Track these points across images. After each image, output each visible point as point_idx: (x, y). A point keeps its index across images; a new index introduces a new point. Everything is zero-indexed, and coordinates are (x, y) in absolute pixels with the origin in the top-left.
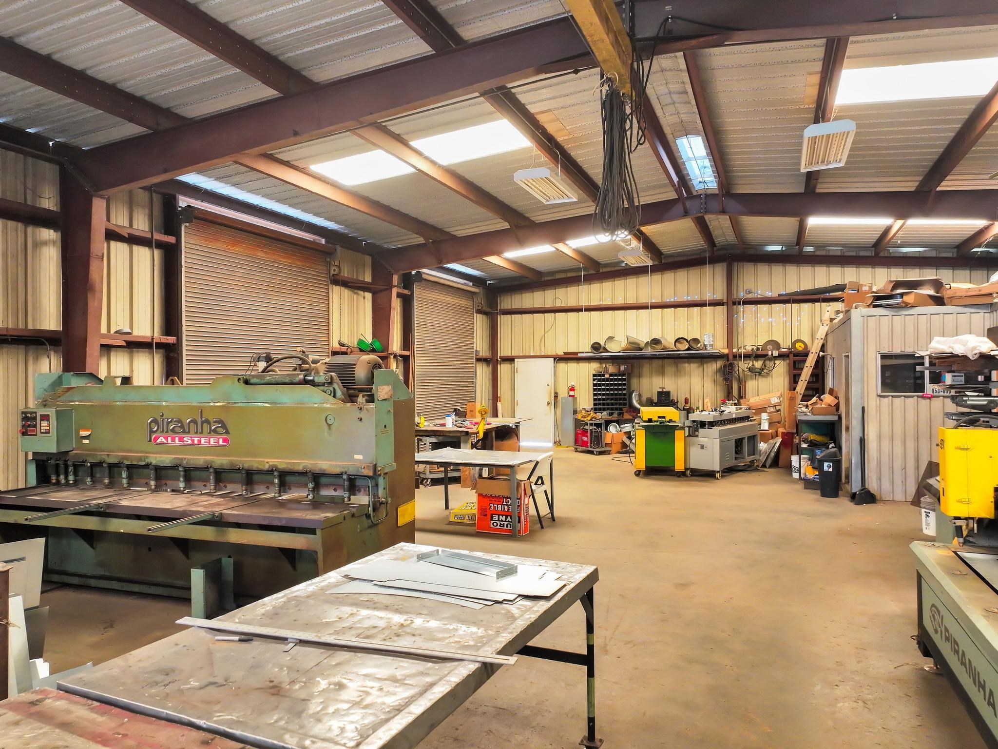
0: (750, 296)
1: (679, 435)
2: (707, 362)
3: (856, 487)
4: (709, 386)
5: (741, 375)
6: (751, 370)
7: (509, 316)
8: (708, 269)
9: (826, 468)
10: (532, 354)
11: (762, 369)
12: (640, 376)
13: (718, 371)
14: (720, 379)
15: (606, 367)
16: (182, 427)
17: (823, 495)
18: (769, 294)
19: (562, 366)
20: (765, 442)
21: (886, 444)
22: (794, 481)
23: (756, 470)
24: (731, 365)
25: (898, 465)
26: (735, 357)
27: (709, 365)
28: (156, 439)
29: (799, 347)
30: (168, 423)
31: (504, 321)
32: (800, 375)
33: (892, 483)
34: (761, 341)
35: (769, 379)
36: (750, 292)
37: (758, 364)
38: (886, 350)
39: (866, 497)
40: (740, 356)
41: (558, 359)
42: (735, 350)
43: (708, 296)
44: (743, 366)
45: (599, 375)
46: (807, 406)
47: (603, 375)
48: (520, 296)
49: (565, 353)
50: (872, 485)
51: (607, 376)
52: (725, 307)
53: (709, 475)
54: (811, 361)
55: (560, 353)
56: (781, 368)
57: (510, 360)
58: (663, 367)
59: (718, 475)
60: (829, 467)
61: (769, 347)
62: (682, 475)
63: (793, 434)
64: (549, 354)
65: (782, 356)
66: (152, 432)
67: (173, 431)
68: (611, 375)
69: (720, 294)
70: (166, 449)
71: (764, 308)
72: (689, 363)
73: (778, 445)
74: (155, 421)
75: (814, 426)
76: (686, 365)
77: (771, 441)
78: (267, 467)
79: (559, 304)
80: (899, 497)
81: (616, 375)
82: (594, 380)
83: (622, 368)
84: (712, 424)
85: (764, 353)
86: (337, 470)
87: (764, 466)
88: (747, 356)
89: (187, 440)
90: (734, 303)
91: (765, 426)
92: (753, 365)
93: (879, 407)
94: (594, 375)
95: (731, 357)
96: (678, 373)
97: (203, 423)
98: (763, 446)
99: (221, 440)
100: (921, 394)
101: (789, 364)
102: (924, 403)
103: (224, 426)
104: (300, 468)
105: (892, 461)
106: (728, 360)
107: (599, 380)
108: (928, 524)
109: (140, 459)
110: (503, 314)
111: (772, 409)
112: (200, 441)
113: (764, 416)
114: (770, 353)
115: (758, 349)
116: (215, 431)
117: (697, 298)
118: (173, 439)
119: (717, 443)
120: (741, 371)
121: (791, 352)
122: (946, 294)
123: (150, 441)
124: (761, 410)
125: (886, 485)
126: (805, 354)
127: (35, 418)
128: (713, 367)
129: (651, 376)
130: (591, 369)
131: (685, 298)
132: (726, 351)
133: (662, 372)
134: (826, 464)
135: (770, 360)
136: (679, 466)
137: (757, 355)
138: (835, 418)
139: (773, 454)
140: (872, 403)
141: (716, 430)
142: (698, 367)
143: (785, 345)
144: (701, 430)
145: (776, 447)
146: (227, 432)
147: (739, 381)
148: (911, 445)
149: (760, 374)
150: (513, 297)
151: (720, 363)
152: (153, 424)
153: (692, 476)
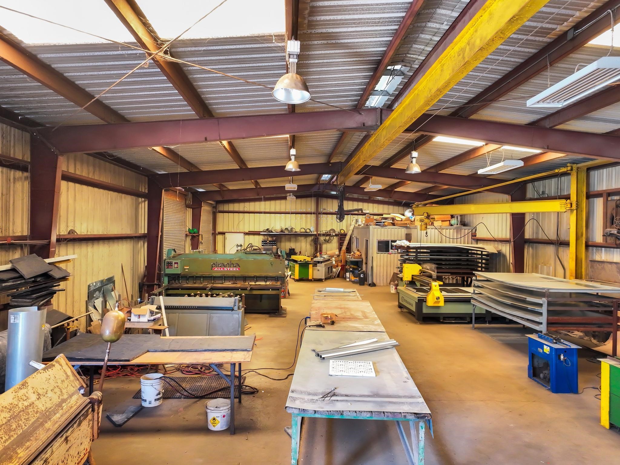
0: (325, 211)
1: (311, 266)
2: (308, 237)
3: (370, 282)
4: (308, 247)
5: (321, 242)
6: (325, 240)
7: (222, 214)
8: (309, 199)
9: (361, 276)
10: (233, 231)
11: (329, 240)
12: (280, 242)
13: (312, 240)
14: (313, 244)
15: (267, 238)
16: (224, 265)
17: (360, 285)
18: (331, 211)
19: (247, 237)
20: (335, 268)
21: (378, 268)
22: (348, 281)
23: (333, 278)
24: (318, 238)
25: (381, 275)
26: (319, 235)
27: (309, 238)
28: (214, 269)
29: (342, 232)
30: (219, 264)
31: (220, 216)
32: (343, 243)
33: (380, 280)
34: (328, 229)
35: (331, 244)
36: (325, 210)
37: (327, 238)
38: (379, 239)
39: (373, 285)
40: (321, 235)
41: (246, 234)
42: (319, 232)
43: (309, 210)
44: (322, 238)
45: (264, 241)
46: (350, 256)
47: (266, 241)
48: (228, 205)
49: (249, 231)
50: (375, 281)
51: (268, 242)
52: (315, 215)
53: (320, 280)
54: (348, 238)
55: (247, 231)
56: (335, 240)
57: (223, 233)
58: (290, 238)
59: (324, 280)
60: (362, 276)
61: (332, 232)
62: (311, 281)
63: (344, 265)
64: (241, 231)
65: (336, 235)
66: (212, 267)
67: (220, 266)
68: (270, 241)
69: (313, 210)
70: (217, 272)
71: (330, 216)
72: (301, 237)
73: (340, 269)
74: (214, 264)
75: (353, 263)
76: (300, 238)
77: (337, 268)
78: (253, 275)
79: (246, 210)
80: (382, 284)
81: (272, 241)
82: (262, 243)
83: (274, 238)
84: (321, 262)
85: (330, 234)
86: (275, 276)
87: (335, 277)
88: (324, 235)
89: (225, 269)
90: (319, 214)
91: (334, 263)
92: (326, 238)
93: (377, 257)
94: (262, 241)
95: (317, 235)
96: (296, 241)
97: (231, 264)
98: (334, 270)
99: (237, 269)
100: (388, 253)
101: (338, 239)
102: (389, 255)
103: (238, 265)
104: (264, 276)
105: (380, 273)
106: (316, 236)
107: (264, 243)
108: (392, 290)
109: (209, 275)
110: (219, 213)
111: (336, 256)
112: (230, 269)
113: (333, 259)
114: (332, 234)
115: (327, 232)
116: (235, 266)
117: (304, 211)
118: (220, 269)
119: (324, 269)
120: (321, 241)
121: (339, 234)
122: (396, 222)
123: (212, 269)
124: (332, 256)
125: (378, 281)
126: (345, 235)
127: (172, 263)
128: (310, 239)
129: (285, 242)
130: (261, 238)
131: (300, 210)
132: (315, 233)
133: (290, 240)
134: (361, 275)
135: (332, 236)
136: (310, 278)
137: (326, 234)
138: (361, 260)
139: (338, 273)
140: (375, 255)
141: (323, 264)
142: (305, 238)
143: (337, 231)
144: (318, 264)
145: (339, 270)
146: (239, 267)
147: (320, 245)
148: (385, 268)
149: (328, 242)
150: (224, 205)
151: (313, 237)
152: (213, 265)
153: (314, 281)
